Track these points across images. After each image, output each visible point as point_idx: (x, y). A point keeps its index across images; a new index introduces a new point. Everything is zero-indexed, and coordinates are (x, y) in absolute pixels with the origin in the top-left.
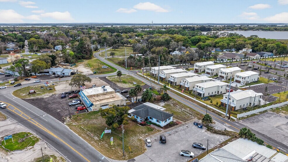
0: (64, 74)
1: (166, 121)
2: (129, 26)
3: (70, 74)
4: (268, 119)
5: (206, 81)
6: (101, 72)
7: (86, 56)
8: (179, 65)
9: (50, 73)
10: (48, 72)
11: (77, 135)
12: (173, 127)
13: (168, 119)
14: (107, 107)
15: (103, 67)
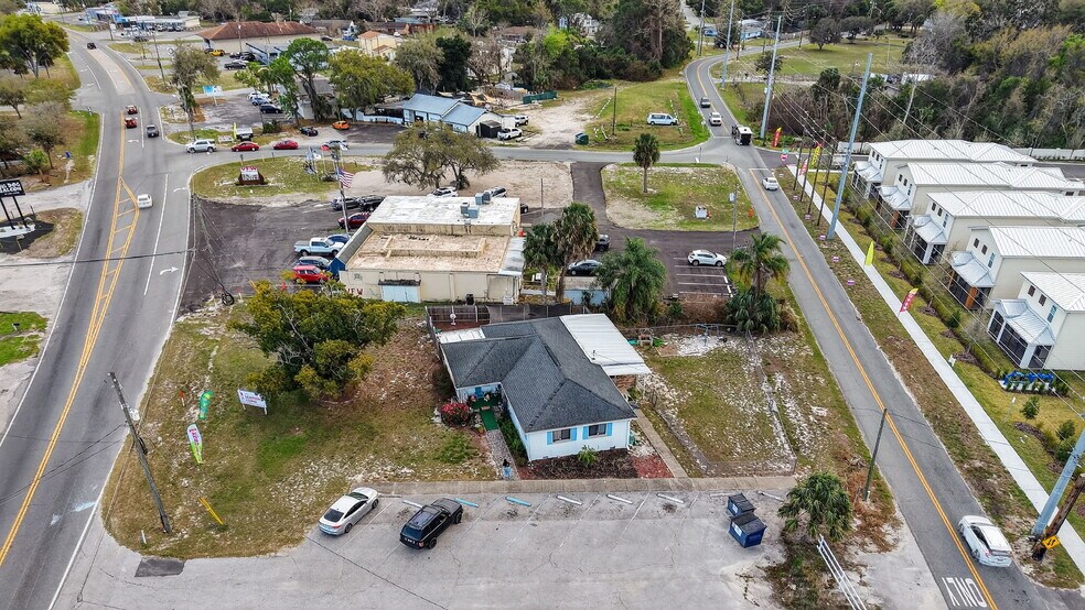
0: (449, 126)
1: (566, 436)
3: (472, 131)
6: (617, 142)
7: (637, 64)
9: (406, 115)
10: (399, 114)
12: (584, 482)
13: (580, 430)
14: (413, 295)
15: (650, 120)
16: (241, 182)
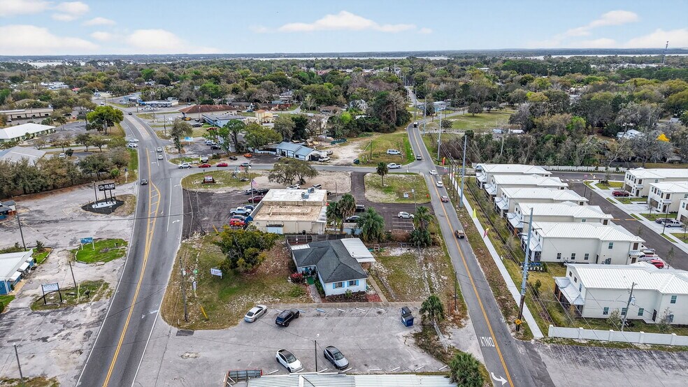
0: (297, 156)
1: (341, 285)
2: (600, 56)
3: (307, 158)
4: (658, 371)
5: (584, 220)
6: (373, 163)
7: (384, 125)
8: (593, 168)
9: (278, 151)
10: (274, 150)
11: (174, 263)
12: (347, 303)
13: (346, 283)
14: (280, 231)
15: (388, 152)
16: (204, 182)
